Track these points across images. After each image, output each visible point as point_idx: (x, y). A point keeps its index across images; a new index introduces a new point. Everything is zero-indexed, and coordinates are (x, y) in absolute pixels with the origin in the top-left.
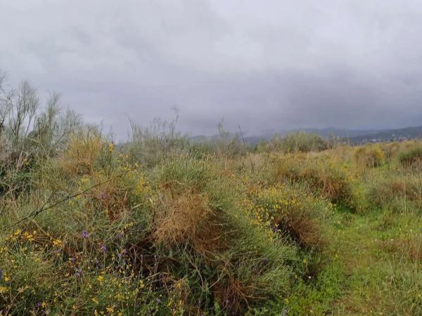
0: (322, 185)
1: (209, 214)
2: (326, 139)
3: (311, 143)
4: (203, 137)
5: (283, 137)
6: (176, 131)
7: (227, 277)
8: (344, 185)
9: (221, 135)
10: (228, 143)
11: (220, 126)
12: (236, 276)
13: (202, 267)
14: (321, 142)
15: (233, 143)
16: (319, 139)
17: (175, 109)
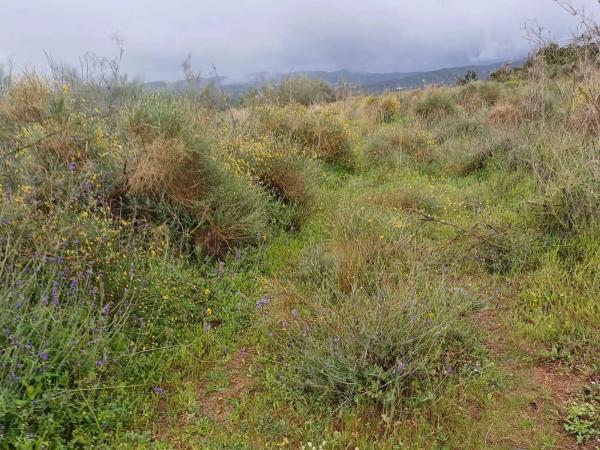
0: (315, 142)
1: (186, 159)
2: (335, 87)
3: (314, 92)
4: (162, 84)
5: (278, 84)
6: (121, 73)
7: (207, 223)
8: (342, 140)
9: (189, 80)
10: (200, 93)
11: (186, 66)
12: (215, 222)
13: (181, 216)
14: (329, 92)
15: (207, 93)
16: (326, 86)
17: (116, 39)
